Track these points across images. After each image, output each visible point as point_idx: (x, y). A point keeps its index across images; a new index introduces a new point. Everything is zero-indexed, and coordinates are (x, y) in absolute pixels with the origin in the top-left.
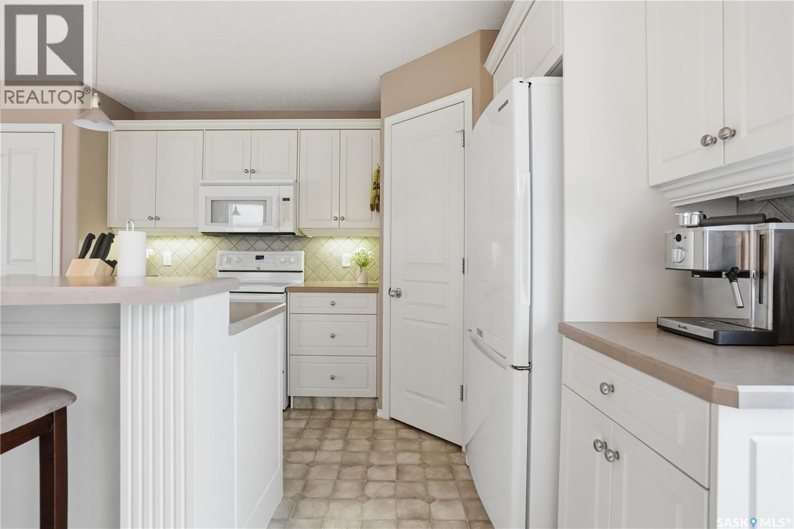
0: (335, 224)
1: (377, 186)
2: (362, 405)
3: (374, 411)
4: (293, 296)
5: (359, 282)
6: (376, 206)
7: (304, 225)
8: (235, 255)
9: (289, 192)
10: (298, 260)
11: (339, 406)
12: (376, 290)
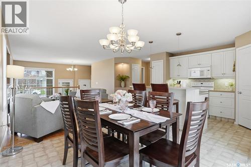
0: (223, 75)
1: (234, 66)
2: (230, 120)
3: (234, 123)
4: (210, 92)
5: (230, 90)
6: (234, 70)
7: (213, 76)
8: (196, 83)
9: (209, 68)
10: (212, 84)
11: (223, 119)
12: (234, 92)
